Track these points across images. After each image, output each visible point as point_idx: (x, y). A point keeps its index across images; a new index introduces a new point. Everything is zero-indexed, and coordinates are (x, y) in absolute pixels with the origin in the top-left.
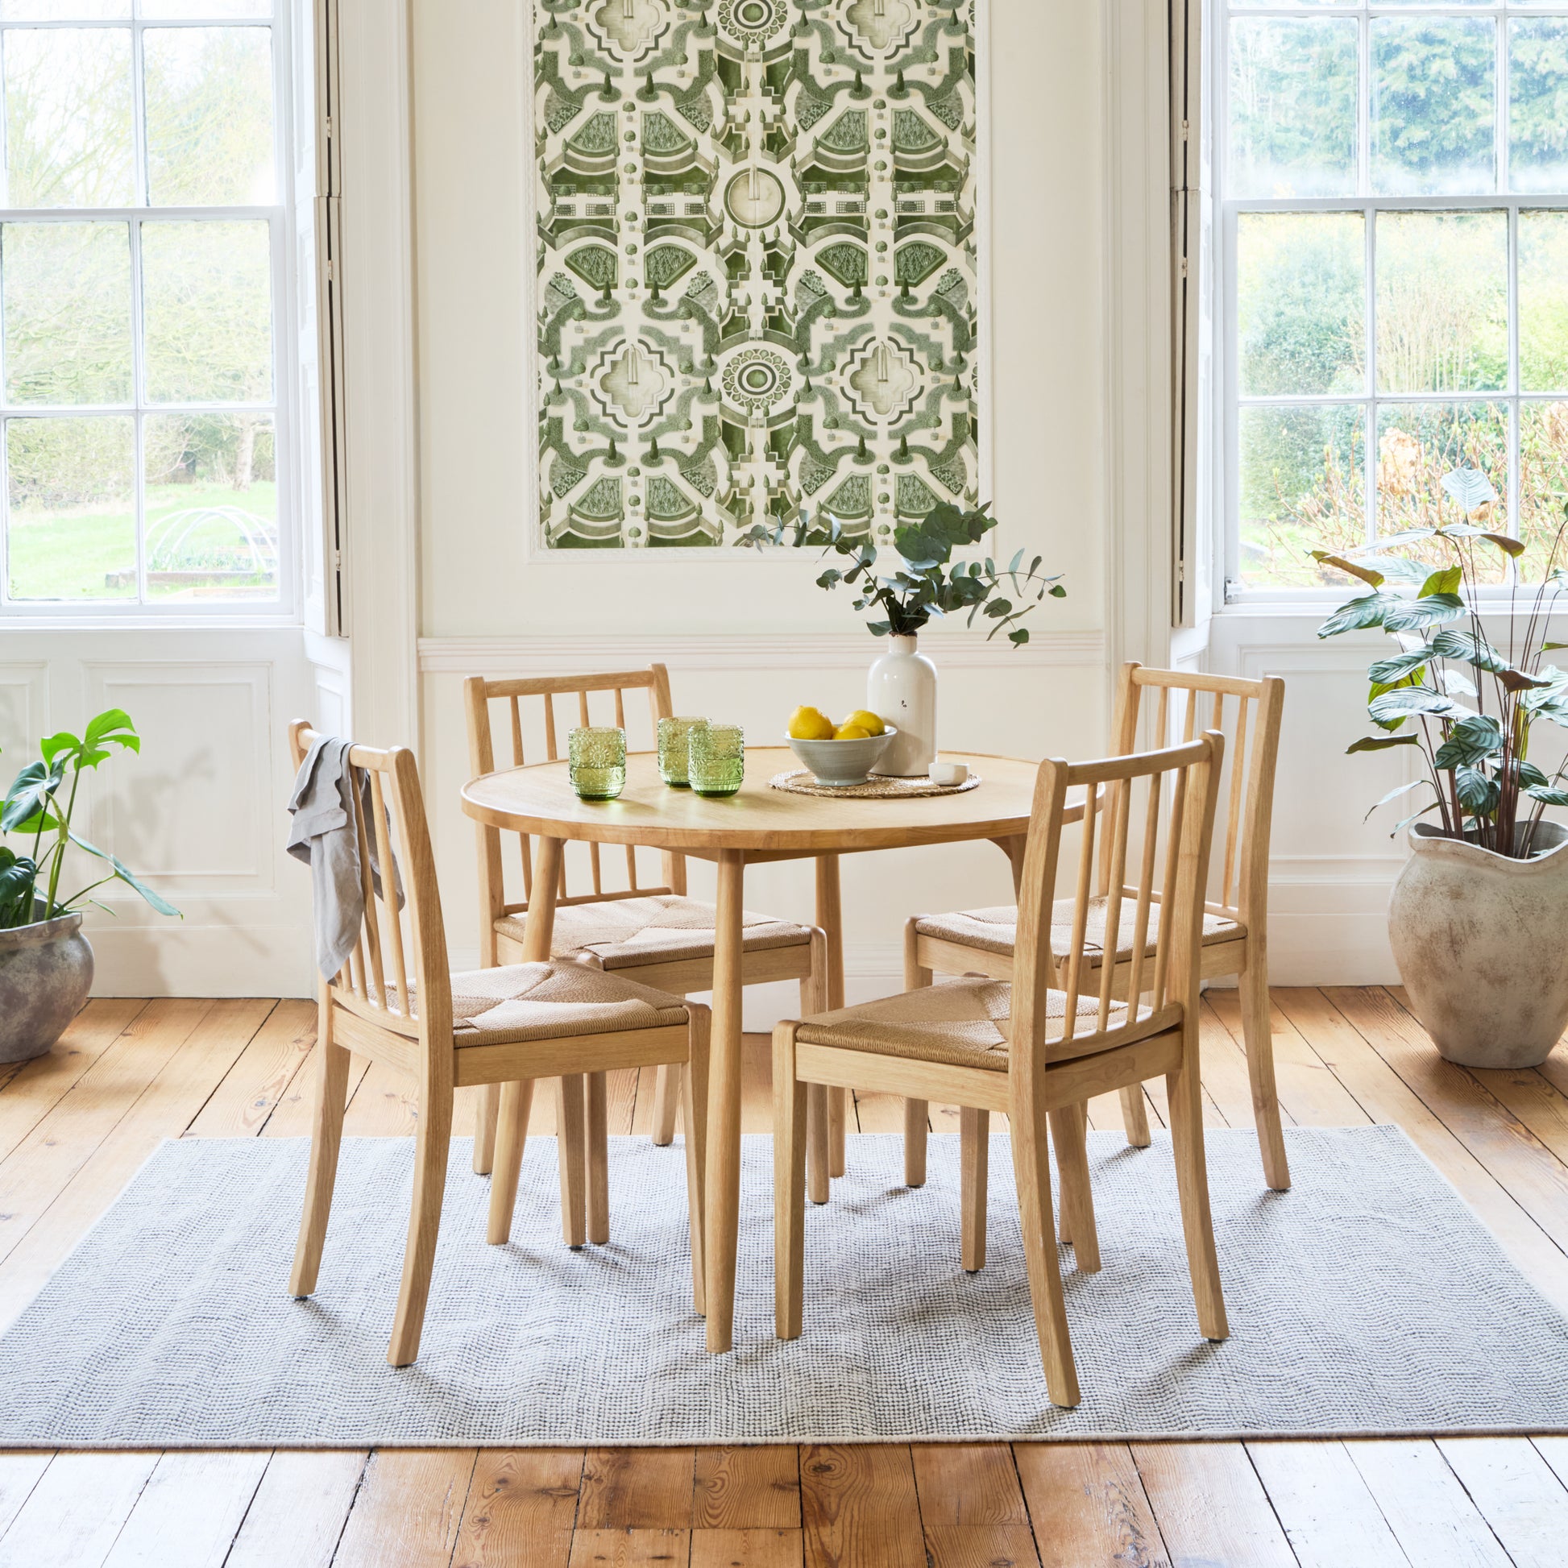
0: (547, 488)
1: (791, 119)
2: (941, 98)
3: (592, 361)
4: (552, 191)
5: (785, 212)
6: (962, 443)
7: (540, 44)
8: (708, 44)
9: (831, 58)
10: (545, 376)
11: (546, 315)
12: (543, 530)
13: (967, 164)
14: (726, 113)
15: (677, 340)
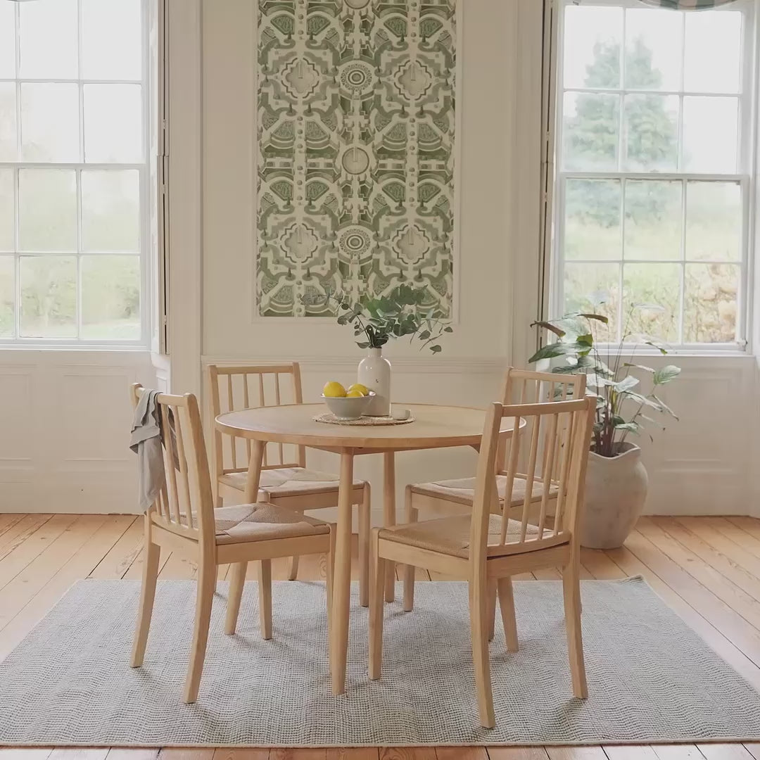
0: (260, 290)
1: (373, 126)
2: (440, 119)
3: (281, 232)
4: (265, 156)
5: (369, 168)
6: (446, 273)
7: (260, 89)
8: (336, 91)
9: (391, 99)
10: (260, 239)
11: (261, 211)
12: (258, 309)
13: (451, 148)
14: (344, 123)
15: (320, 224)
